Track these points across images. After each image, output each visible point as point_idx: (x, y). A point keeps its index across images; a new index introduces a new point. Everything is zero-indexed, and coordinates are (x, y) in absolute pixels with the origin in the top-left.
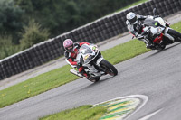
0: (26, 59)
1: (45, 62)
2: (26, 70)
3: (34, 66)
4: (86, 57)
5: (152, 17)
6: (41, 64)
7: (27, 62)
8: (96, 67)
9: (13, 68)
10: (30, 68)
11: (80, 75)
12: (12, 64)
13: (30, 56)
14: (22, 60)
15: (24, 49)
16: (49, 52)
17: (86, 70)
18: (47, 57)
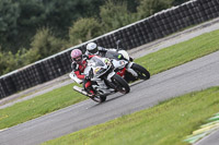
0: (144, 29)
1: (168, 35)
2: (145, 43)
3: (154, 39)
4: (96, 69)
5: (114, 50)
6: (163, 37)
7: (146, 34)
8: (107, 83)
9: (129, 40)
10: (149, 41)
11: (85, 93)
12: (127, 36)
13: (149, 27)
14: (140, 31)
15: (142, 18)
16: (172, 21)
17: (94, 86)
18: (169, 28)
